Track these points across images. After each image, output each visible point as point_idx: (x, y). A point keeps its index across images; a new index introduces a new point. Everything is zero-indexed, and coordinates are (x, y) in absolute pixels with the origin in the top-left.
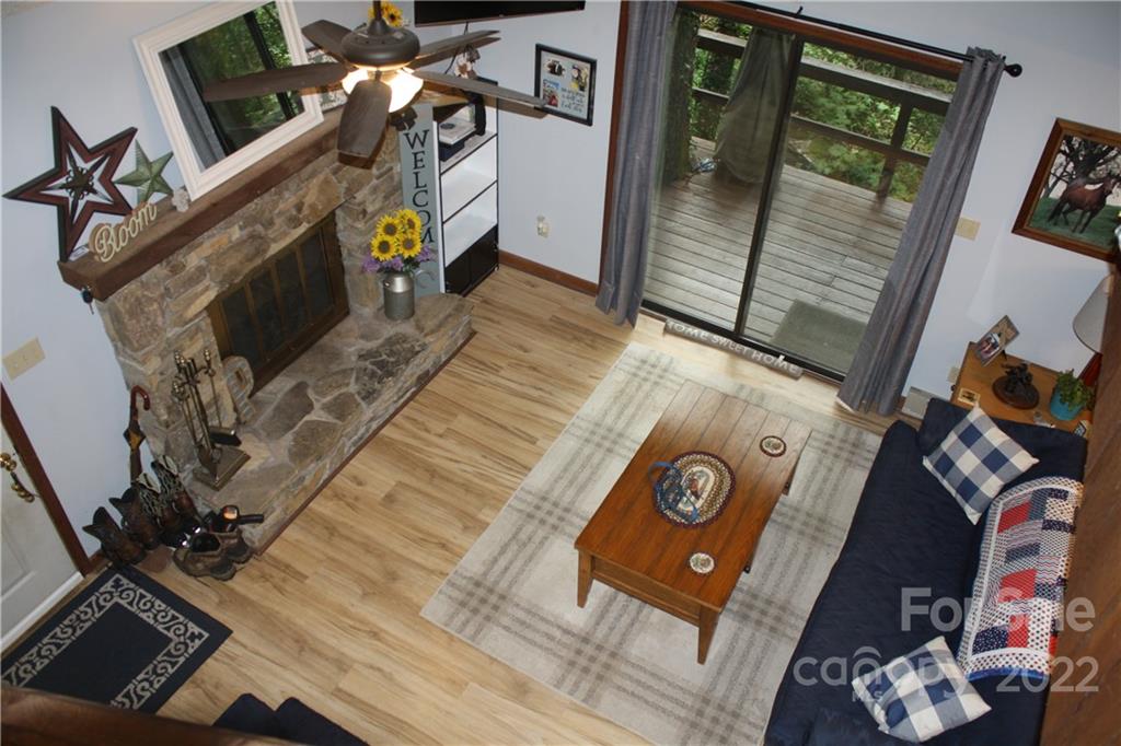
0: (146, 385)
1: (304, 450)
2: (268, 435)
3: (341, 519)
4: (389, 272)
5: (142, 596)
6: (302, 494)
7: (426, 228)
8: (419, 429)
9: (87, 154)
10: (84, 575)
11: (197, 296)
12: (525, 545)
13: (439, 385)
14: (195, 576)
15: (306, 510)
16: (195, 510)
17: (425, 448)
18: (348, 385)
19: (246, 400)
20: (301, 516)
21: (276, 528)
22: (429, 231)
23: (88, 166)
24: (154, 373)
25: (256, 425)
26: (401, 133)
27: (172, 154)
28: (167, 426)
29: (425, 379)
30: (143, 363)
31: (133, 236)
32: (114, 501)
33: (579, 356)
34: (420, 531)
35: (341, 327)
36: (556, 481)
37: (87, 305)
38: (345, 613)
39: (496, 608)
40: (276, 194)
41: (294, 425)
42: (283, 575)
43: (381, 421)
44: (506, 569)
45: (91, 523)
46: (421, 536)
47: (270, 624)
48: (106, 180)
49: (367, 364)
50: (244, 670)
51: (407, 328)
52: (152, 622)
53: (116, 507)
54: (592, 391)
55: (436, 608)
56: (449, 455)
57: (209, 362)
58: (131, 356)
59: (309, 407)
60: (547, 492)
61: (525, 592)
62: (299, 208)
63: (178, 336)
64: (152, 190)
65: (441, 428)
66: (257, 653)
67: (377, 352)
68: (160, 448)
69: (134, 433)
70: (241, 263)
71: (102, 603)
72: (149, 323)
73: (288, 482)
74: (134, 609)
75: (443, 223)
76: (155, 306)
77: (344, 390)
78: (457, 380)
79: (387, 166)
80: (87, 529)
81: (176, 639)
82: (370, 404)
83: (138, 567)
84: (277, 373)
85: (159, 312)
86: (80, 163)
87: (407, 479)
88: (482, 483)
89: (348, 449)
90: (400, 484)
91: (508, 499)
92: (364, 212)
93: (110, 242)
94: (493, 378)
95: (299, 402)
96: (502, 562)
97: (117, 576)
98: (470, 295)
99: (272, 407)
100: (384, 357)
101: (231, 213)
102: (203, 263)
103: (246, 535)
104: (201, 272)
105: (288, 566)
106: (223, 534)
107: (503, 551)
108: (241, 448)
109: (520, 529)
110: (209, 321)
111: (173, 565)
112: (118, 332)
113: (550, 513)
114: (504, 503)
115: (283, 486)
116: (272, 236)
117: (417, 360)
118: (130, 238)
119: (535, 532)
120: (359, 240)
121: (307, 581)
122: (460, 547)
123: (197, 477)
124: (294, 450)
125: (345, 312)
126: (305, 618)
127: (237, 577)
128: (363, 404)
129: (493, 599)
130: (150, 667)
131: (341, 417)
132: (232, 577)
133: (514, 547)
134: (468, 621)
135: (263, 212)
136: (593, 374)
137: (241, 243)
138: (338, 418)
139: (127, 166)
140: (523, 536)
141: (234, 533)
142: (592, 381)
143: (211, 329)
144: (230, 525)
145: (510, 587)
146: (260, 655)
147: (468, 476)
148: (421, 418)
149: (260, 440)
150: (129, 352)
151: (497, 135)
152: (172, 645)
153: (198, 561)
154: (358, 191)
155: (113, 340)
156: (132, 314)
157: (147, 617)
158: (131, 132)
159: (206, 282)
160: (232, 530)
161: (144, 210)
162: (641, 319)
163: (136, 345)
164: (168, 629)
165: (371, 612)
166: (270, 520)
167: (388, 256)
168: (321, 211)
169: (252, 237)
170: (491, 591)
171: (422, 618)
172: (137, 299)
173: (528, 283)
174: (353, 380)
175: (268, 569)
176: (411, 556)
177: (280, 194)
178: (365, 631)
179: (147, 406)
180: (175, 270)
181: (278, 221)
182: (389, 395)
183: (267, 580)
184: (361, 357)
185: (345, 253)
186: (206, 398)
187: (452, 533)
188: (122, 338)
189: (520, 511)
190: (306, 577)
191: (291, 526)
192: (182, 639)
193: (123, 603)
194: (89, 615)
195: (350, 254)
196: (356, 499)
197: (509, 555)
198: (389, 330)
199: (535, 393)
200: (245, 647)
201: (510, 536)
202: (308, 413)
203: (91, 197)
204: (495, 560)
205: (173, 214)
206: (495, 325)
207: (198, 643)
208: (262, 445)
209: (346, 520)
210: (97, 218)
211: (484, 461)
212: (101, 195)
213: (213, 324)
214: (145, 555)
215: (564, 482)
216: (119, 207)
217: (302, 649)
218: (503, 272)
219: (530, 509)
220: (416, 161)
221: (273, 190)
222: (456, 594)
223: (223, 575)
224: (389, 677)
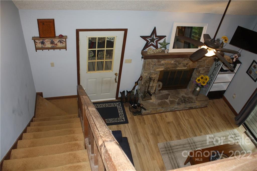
0: (143, 77)
1: (160, 105)
2: (157, 98)
3: (158, 120)
4: (197, 85)
5: (121, 108)
6: (155, 111)
7: (209, 82)
8: (183, 116)
9: (156, 36)
10: (116, 99)
11: (160, 68)
12: (184, 147)
13: (193, 111)
14: (130, 111)
15: (154, 115)
16: (138, 101)
17: (181, 119)
18: (176, 99)
19: (158, 90)
20: (153, 115)
21: (147, 113)
22: (210, 83)
23: (155, 38)
24: (145, 76)
25: (157, 95)
26: (215, 62)
27: (169, 43)
28: (142, 85)
29: (191, 108)
30: (145, 73)
31: (155, 52)
32: (127, 91)
33: (223, 124)
34: (169, 131)
35: (183, 90)
36: (199, 142)
37: (141, 59)
38: (147, 134)
39: (170, 153)
40: (184, 59)
41: (163, 100)
42: (142, 121)
43: (178, 109)
44: (177, 148)
45: (122, 92)
46: (169, 132)
47: (135, 127)
48: (157, 42)
49: (182, 99)
50: (125, 130)
51: (194, 97)
52: (119, 113)
53: (127, 92)
54: (220, 132)
55: (161, 145)
56: (184, 123)
57: (154, 80)
58: (143, 71)
59: (167, 98)
60: (196, 142)
61: (177, 154)
62: (187, 64)
63: (153, 73)
64: (163, 47)
65: (187, 118)
66: (129, 129)
67: (186, 98)
68: (139, 88)
69: (137, 83)
70: (171, 67)
71: (115, 105)
72: (149, 67)
73: (154, 107)
74: (118, 109)
75: (213, 83)
76: (152, 65)
77: (175, 100)
78: (197, 113)
79: (209, 66)
80: (120, 92)
81: (120, 118)
82: (177, 105)
83: (124, 104)
84: (167, 90)
85: (152, 67)
86: (154, 37)
87: (174, 122)
88: (186, 132)
89: (169, 110)
90: (172, 122)
91: (188, 138)
92: (199, 72)
93: (151, 51)
94: (203, 117)
95: (166, 97)
96: (178, 147)
97: (120, 103)
98: (212, 100)
99: (161, 94)
100: (186, 99)
101: (174, 58)
102: (164, 63)
103: (142, 111)
104: (163, 65)
105: (144, 120)
106: (138, 108)
107: (179, 145)
108: (151, 97)
109: (186, 144)
110: (159, 73)
111: (128, 107)
112: (144, 66)
113: (193, 146)
114: (187, 138)
115: (153, 107)
116: (179, 66)
117: (192, 104)
118: (154, 53)
119: (188, 147)
120: (196, 76)
121: (145, 125)
122: (173, 139)
123: (142, 97)
124: (159, 103)
125: (186, 87)
126: (140, 130)
127: (136, 116)
128: (176, 105)
129: (171, 151)
130: (114, 119)
131: (171, 104)
132: (135, 115)
133: (182, 146)
134: (164, 151)
135: (180, 61)
136: (222, 129)
137: (172, 64)
138: (170, 103)
139: (162, 41)
140: (185, 146)
141: (140, 109)
142: (222, 131)
143: (159, 75)
144: (140, 107)
145: (176, 152)
146: (130, 130)
147: (185, 129)
148: (185, 114)
149: (156, 98)
150: (144, 70)
151: (236, 73)
152: (119, 118)
153: (132, 109)
154: (200, 68)
155: (143, 67)
156: (147, 64)
157: (119, 112)
158: (165, 36)
159: (163, 67)
160: (140, 108)
161: (159, 50)
162: (241, 126)
163: (145, 69)
164: (120, 116)
165: (150, 137)
166: (147, 111)
167: (198, 82)
168: (191, 67)
169: (175, 64)
170: (172, 150)
171: (157, 144)
172: (150, 63)
173: (225, 105)
174: (178, 99)
175: (141, 119)
176: (164, 134)
177: (185, 60)
178: (147, 139)
179: (141, 80)
180: (158, 62)
181: (181, 64)
182: (182, 106)
183: (140, 120)
184: (182, 97)
185: (192, 77)
186: (151, 85)
187: (174, 136)
188: (144, 67)
189: (188, 141)
190: (146, 124)
191: (150, 115)
192: (121, 119)
193: (118, 107)
194: (112, 105)
195: (193, 78)
196: (163, 119)
197: (180, 147)
198: (191, 95)
199: (209, 125)
200: (128, 127)
201: (183, 144)
202: (166, 99)
203: (153, 43)
204: (177, 146)
205: (164, 53)
206: (212, 108)
207: (123, 121)
208: (155, 99)
209: (159, 121)
210: (152, 47)
211: (190, 129)
212: (155, 44)
213: (160, 74)
214: (125, 102)
215: (200, 143)
216: (156, 47)
217: (136, 134)
218: (222, 100)
219: (190, 142)
220: (215, 69)
221: (184, 58)
222: (166, 145)
223: (134, 114)
224: (144, 149)
